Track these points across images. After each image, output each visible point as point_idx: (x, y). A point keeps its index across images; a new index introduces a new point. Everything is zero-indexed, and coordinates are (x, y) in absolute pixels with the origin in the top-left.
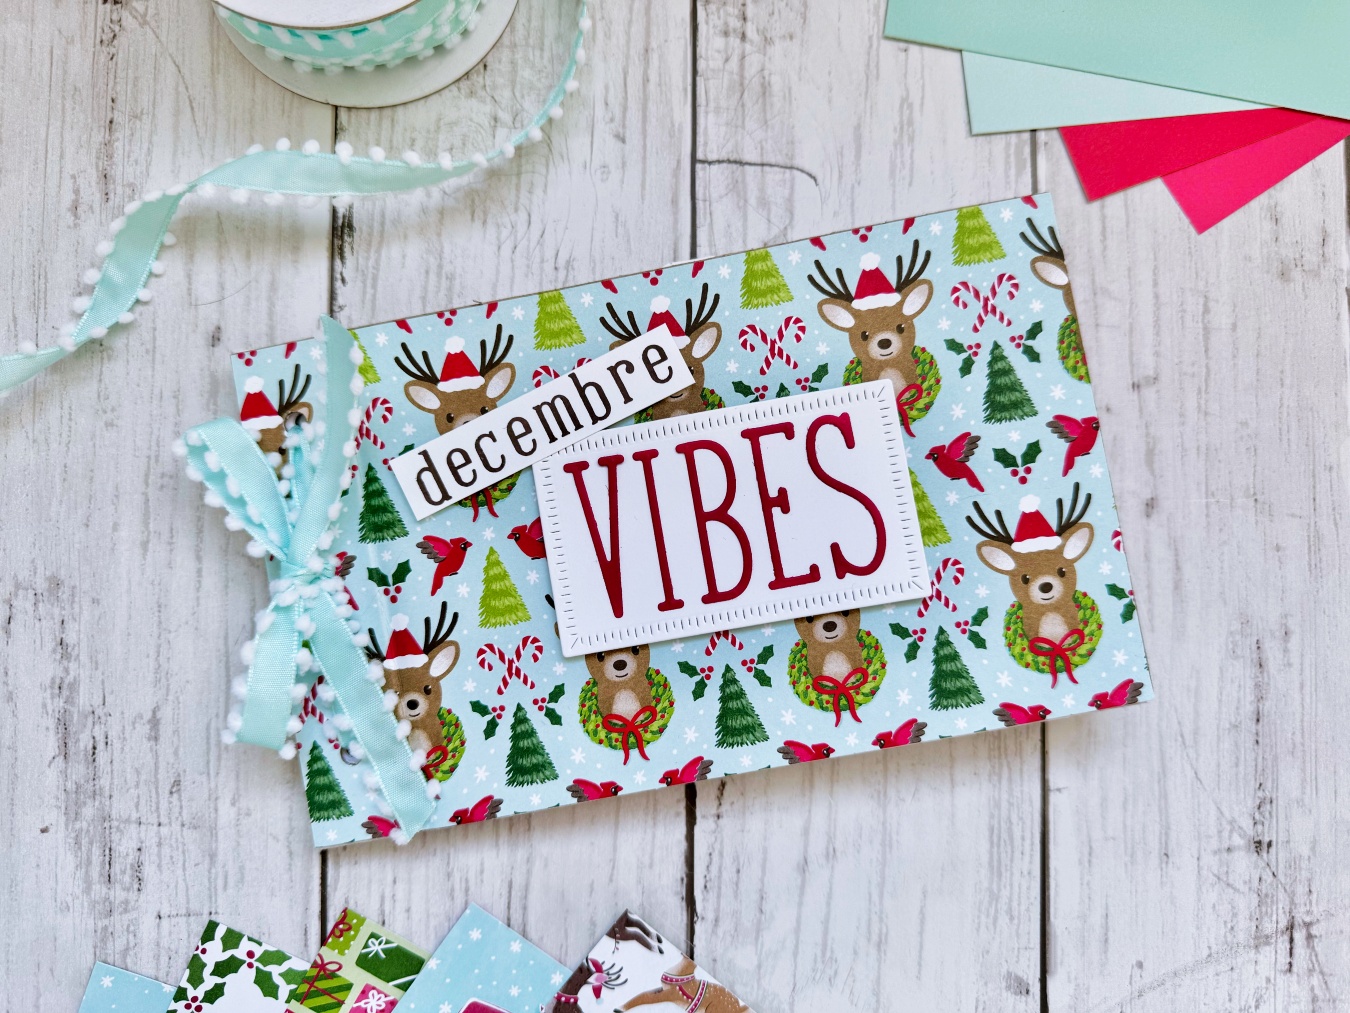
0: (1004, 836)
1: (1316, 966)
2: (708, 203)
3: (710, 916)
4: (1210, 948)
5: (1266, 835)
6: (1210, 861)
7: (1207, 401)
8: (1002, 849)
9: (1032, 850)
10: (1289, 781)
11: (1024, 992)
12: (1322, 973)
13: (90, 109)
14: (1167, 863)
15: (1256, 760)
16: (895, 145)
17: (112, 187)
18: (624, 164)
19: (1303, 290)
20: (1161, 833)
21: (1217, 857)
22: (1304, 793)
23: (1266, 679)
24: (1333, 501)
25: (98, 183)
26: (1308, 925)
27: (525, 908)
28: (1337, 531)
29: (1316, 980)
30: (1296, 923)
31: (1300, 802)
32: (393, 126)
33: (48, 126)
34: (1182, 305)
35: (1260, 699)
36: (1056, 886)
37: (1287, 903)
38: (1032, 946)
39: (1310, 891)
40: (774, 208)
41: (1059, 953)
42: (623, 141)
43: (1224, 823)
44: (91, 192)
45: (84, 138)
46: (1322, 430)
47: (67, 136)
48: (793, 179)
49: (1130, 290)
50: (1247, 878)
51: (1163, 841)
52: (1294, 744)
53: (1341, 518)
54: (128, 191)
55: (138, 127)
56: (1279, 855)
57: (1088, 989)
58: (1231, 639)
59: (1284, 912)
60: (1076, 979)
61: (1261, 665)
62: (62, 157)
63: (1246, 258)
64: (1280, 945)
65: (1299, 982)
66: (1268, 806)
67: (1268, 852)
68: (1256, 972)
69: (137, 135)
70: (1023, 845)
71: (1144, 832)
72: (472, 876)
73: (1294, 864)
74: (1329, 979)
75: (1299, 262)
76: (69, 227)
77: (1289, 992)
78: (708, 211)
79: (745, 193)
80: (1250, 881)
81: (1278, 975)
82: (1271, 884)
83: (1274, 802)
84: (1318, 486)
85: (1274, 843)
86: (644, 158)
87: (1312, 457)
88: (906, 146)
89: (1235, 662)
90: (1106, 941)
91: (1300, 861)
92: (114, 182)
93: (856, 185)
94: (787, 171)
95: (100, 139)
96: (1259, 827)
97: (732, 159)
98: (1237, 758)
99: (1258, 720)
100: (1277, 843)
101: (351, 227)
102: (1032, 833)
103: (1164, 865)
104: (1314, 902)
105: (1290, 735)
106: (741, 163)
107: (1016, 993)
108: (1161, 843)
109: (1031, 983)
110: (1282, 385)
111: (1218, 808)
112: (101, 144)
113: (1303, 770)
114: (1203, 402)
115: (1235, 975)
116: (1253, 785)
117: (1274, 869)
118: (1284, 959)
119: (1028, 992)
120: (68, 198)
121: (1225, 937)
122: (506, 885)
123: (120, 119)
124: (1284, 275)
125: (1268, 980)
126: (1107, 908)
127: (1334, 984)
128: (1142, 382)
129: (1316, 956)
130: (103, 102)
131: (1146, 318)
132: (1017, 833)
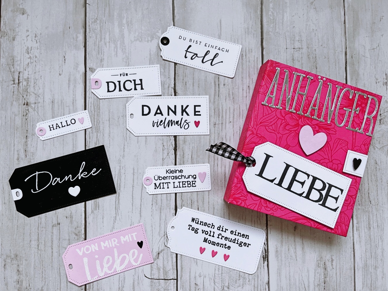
0: (96, 107)
1: (12, 73)
2: (173, 268)
3: (170, 88)
4: (41, 78)
5: (25, 107)
6: (40, 100)
7: (39, 221)
8: (96, 104)
9: (89, 104)
10: (18, 121)
11: (91, 69)
12: (11, 72)
13: (330, 286)
14: (52, 100)
15: (27, 126)
16: (124, 287)
17: (324, 266)
18: (195, 278)
19: (11, 252)
20: (54, 108)
21: (39, 101)
22: (14, 117)
23: (24, 147)
24: (4, 194)
25: (327, 267)
26: (14, 84)
27: (215, 90)
28: (3, 187)
29: (13, 70)
30: (17, 84)
31: (15, 115)
32: (254, 285)
33: (340, 281)
34: (45, 247)
35: (26, 142)
36: (82, 95)
37: (20, 90)
38: (89, 80)
39: (13, 92)
40: (156, 268)
41: (81, 78)
42: (195, 283)
43: (37, 110)
44: (329, 264)
45: (331, 279)
46: (7, 214)
47: (335, 279)
48: (151, 276)
49: (59, 250)
50: (30, 96)
51: (53, 106)
52: (17, 130)
53: (2, 190)
54: (319, 265)
55: (318, 282)
56: (22, 102)
57: (74, 69)
58: (34, 157)
59: (20, 87)
60: (77, 71)
61: (26, 151)
62: (336, 274)
63: (27, 260)
64: (22, 79)
65: (17, 69)
66: (24, 114)
67: (25, 102)
68: (28, 72)
69: (318, 280)
70: (91, 105)
71: (59, 108)
72: (228, 98)
73: (18, 99)
74: (9, 70)
75: (12, 259)
76: (333, 255)
77: (20, 67)
78: (173, 266)
79: (163, 272)
80: (30, 95)
81: (23, 71)
82: (24, 94)
83: (23, 115)
84: (8, 198)
85: (23, 104)
86: (190, 279)
87: (10, 206)
88: (121, 287)
89: (33, 151)
90: (69, 81)
91: (16, 100)
92: (323, 267)
93: (134, 275)
94: (152, 278)
95: (327, 279)
96: (27, 109)
97: (167, 280)
98: (33, 127)
99: (27, 136)
100: (22, 105)
101: (264, 258)
102: (88, 108)
103: (53, 99)
104: (12, 90)
105: (18, 133)
106: (165, 279)
107: (93, 68)
108: (54, 105)
109: (89, 71)
110: (17, 226)
111: (38, 114)
112: (327, 277)
113: (14, 123)
114: (40, 220)
115: (34, 71)
116: (28, 120)
117: (23, 98)
118: (21, 75)
119: (90, 69)
120: (334, 263)
121: (37, 81)
122: (220, 96)
123: (323, 284)
124: (16, 256)
125: (25, 70)
126: (69, 89)
127: (8, 69)
128: (57, 225)
129: (12, 76)
130: (327, 288)
131: (55, 242)
132: (92, 108)
